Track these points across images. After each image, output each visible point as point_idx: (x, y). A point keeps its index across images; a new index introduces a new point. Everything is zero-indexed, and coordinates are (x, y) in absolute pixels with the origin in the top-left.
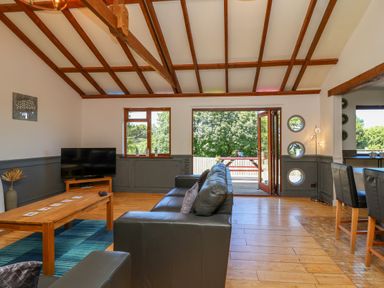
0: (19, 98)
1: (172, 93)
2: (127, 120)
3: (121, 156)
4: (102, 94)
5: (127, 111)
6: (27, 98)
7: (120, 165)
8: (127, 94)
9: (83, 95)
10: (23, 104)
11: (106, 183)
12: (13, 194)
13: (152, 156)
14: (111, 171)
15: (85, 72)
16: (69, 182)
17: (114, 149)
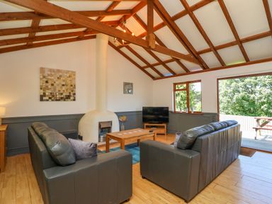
0: (126, 84)
1: (202, 69)
2: (175, 90)
3: (172, 112)
4: (162, 77)
5: (175, 84)
6: (128, 84)
7: (171, 117)
8: (175, 75)
9: (154, 78)
10: (127, 87)
11: (163, 127)
12: (123, 127)
13: (190, 113)
14: (166, 121)
15: (152, 66)
16: (146, 124)
17: (168, 108)
